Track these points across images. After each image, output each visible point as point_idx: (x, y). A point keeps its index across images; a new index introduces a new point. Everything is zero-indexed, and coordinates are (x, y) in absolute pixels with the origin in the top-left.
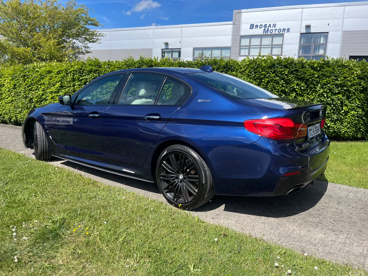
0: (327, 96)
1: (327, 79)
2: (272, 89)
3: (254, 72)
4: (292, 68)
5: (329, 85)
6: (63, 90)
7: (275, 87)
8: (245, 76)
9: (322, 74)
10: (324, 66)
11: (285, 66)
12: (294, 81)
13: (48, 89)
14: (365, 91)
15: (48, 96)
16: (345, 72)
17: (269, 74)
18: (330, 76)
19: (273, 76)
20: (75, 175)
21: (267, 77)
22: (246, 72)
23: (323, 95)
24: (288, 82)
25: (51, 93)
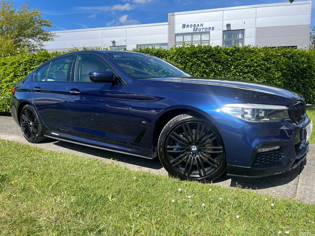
0: (239, 75)
1: (239, 61)
2: (195, 71)
3: (180, 58)
4: (210, 54)
5: (240, 67)
6: (17, 79)
7: (198, 69)
8: (173, 61)
9: (234, 58)
10: (236, 52)
11: (205, 53)
13: (3, 79)
14: (269, 70)
15: (4, 85)
16: (252, 56)
17: (192, 59)
18: (241, 59)
19: (195, 60)
20: (23, 145)
21: (191, 62)
22: (174, 58)
23: (237, 75)
24: (208, 64)
25: (6, 82)
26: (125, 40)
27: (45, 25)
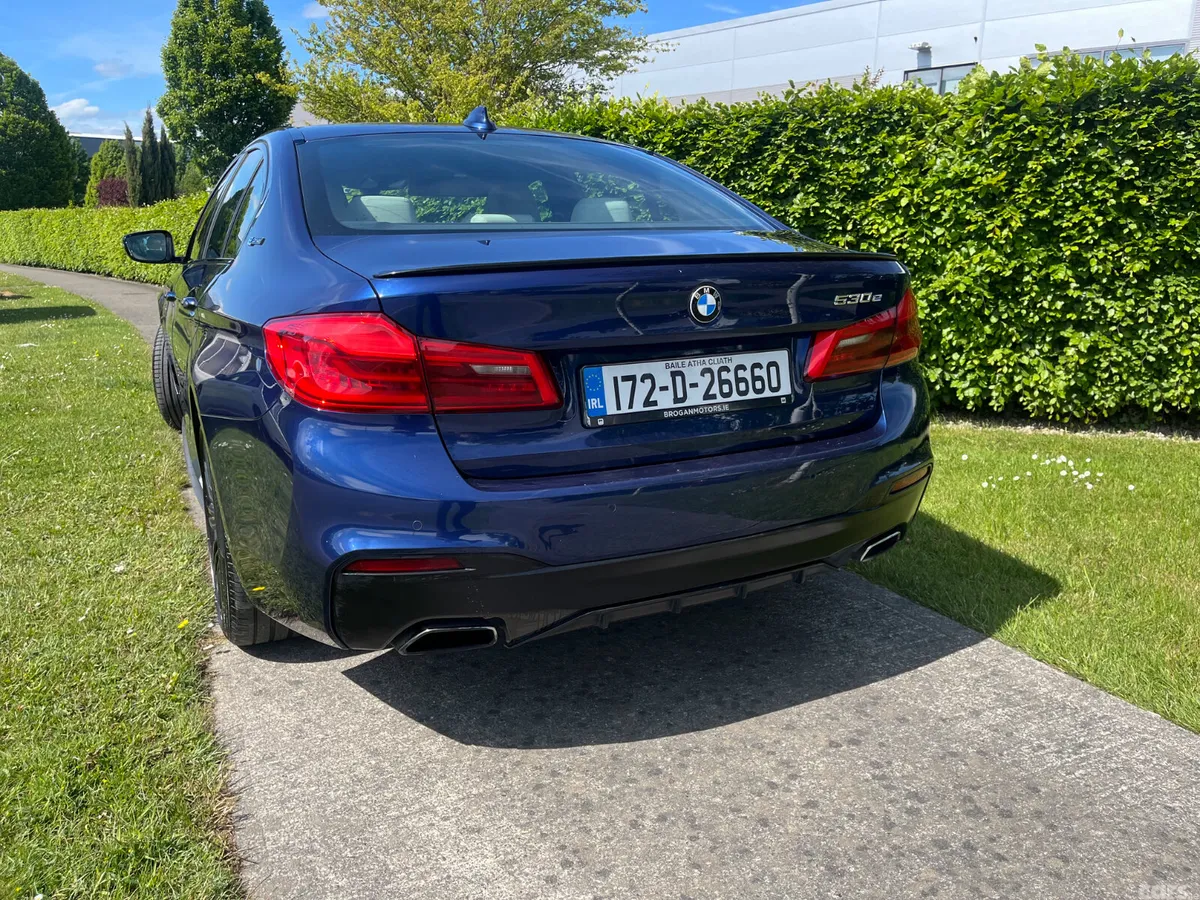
4: (1182, 105)
26: (976, 39)
27: (612, 8)
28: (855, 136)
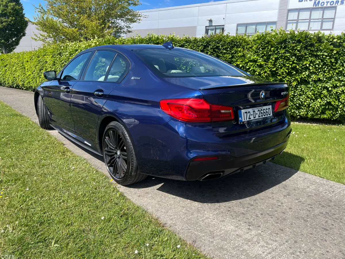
4: (307, 43)
8: (252, 52)
12: (308, 57)
19: (282, 52)
22: (254, 48)
26: (224, 18)
27: (132, 4)
28: (228, 48)
